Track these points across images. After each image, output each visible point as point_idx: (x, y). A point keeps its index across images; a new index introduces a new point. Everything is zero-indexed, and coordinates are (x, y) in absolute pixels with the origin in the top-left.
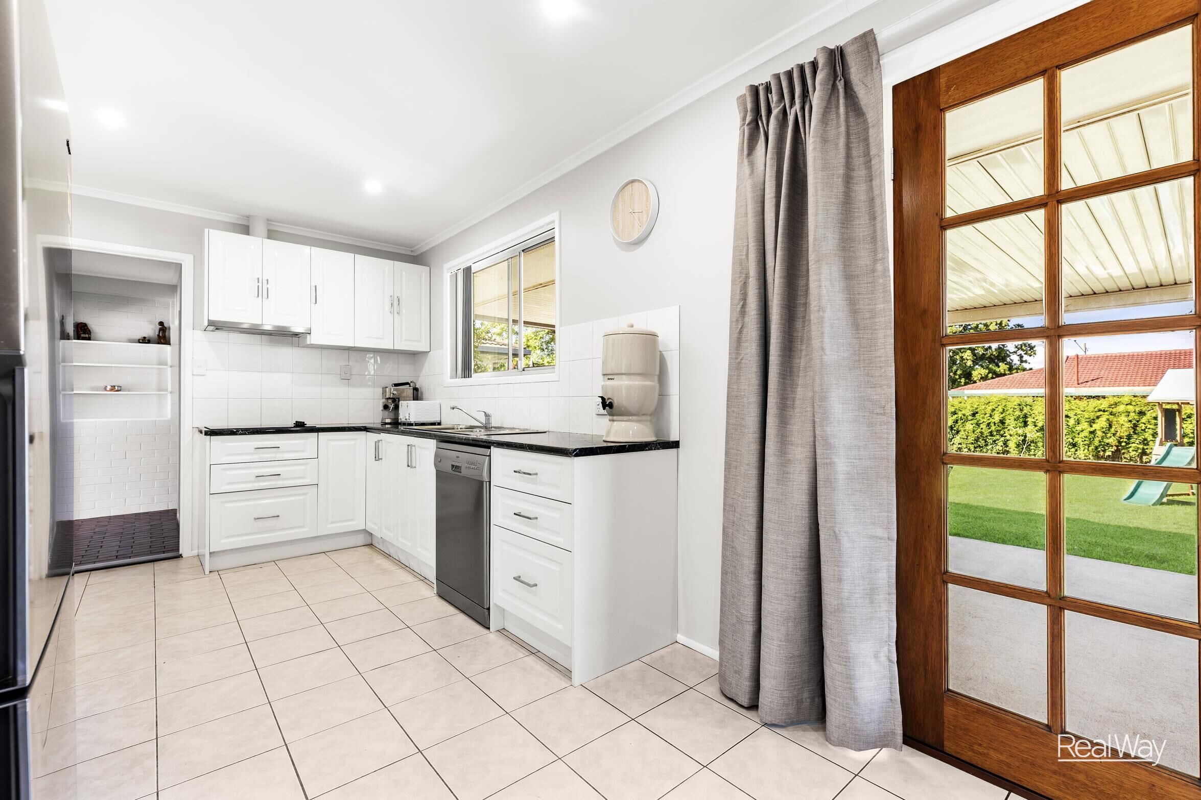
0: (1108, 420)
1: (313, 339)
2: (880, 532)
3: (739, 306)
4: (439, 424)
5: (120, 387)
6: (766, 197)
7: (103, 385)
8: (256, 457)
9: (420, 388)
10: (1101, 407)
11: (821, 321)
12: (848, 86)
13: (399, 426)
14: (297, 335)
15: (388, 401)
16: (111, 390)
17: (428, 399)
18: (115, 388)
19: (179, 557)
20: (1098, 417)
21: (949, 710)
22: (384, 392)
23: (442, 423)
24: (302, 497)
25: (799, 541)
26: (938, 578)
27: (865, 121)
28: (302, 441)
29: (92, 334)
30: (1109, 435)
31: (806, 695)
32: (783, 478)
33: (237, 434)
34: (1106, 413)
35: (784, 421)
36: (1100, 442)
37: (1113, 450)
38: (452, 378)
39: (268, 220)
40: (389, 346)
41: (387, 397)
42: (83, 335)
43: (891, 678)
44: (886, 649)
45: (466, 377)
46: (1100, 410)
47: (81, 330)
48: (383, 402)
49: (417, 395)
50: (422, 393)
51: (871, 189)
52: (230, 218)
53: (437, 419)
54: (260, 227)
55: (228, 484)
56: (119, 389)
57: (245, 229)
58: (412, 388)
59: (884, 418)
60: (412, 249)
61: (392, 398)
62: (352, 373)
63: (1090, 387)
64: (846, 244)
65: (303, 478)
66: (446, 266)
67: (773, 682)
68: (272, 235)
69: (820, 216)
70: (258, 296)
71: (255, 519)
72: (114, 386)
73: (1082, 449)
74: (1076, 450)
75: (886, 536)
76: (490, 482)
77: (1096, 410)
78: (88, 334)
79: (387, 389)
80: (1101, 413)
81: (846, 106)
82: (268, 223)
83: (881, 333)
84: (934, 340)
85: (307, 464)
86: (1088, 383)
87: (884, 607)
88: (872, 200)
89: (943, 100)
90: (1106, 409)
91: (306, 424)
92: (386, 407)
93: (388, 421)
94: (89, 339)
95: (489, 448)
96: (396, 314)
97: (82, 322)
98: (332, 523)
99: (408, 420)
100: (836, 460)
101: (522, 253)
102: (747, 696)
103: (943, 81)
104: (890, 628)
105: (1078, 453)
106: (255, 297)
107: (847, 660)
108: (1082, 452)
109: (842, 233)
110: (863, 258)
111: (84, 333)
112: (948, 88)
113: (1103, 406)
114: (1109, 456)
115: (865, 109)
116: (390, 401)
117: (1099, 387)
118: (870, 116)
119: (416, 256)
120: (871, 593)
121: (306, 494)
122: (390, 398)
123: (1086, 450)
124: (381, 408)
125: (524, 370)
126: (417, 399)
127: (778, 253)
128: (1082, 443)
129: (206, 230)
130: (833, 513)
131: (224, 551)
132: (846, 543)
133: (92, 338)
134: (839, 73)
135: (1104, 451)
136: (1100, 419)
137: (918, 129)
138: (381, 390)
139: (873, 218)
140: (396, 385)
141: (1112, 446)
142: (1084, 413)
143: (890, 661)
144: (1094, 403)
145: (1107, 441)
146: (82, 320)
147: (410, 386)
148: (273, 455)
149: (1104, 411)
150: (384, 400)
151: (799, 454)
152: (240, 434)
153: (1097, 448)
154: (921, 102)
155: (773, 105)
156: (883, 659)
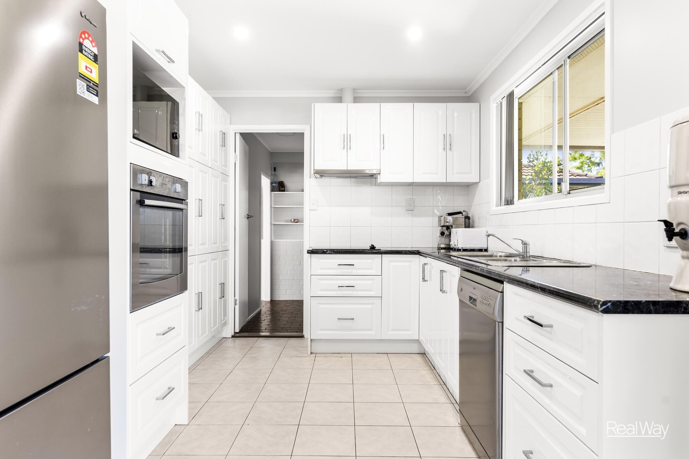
1: (381, 179)
4: (486, 250)
5: (298, 220)
7: (290, 219)
8: (339, 272)
9: (472, 216)
13: (451, 251)
14: (372, 176)
15: (443, 228)
16: (294, 222)
17: (478, 227)
18: (295, 221)
19: (303, 337)
22: (440, 220)
23: (489, 250)
24: (370, 306)
28: (370, 261)
29: (285, 188)
33: (326, 254)
38: (497, 206)
39: (354, 89)
40: (442, 179)
41: (442, 225)
42: (281, 189)
45: (509, 205)
47: (281, 185)
48: (440, 230)
49: (468, 223)
50: (473, 222)
52: (331, 94)
53: (484, 246)
54: (348, 96)
55: (322, 290)
56: (297, 221)
57: (339, 99)
58: (464, 216)
60: (466, 91)
61: (446, 226)
62: (415, 206)
65: (371, 290)
66: (492, 98)
68: (356, 100)
70: (344, 148)
71: (338, 319)
72: (295, 219)
76: (503, 322)
78: (284, 188)
79: (442, 218)
82: (354, 92)
85: (374, 280)
91: (375, 247)
92: (442, 234)
93: (443, 246)
94: (284, 191)
95: (502, 282)
96: (448, 150)
97: (281, 181)
98: (393, 330)
99: (457, 246)
101: (568, 60)
106: (342, 149)
111: (282, 187)
116: (445, 228)
119: (469, 96)
121: (373, 304)
122: (444, 226)
124: (439, 234)
125: (569, 193)
126: (469, 227)
129: (313, 104)
131: (320, 340)
133: (285, 190)
138: (437, 219)
140: (450, 214)
146: (281, 179)
147: (463, 215)
148: (350, 271)
150: (440, 228)
152: (329, 254)
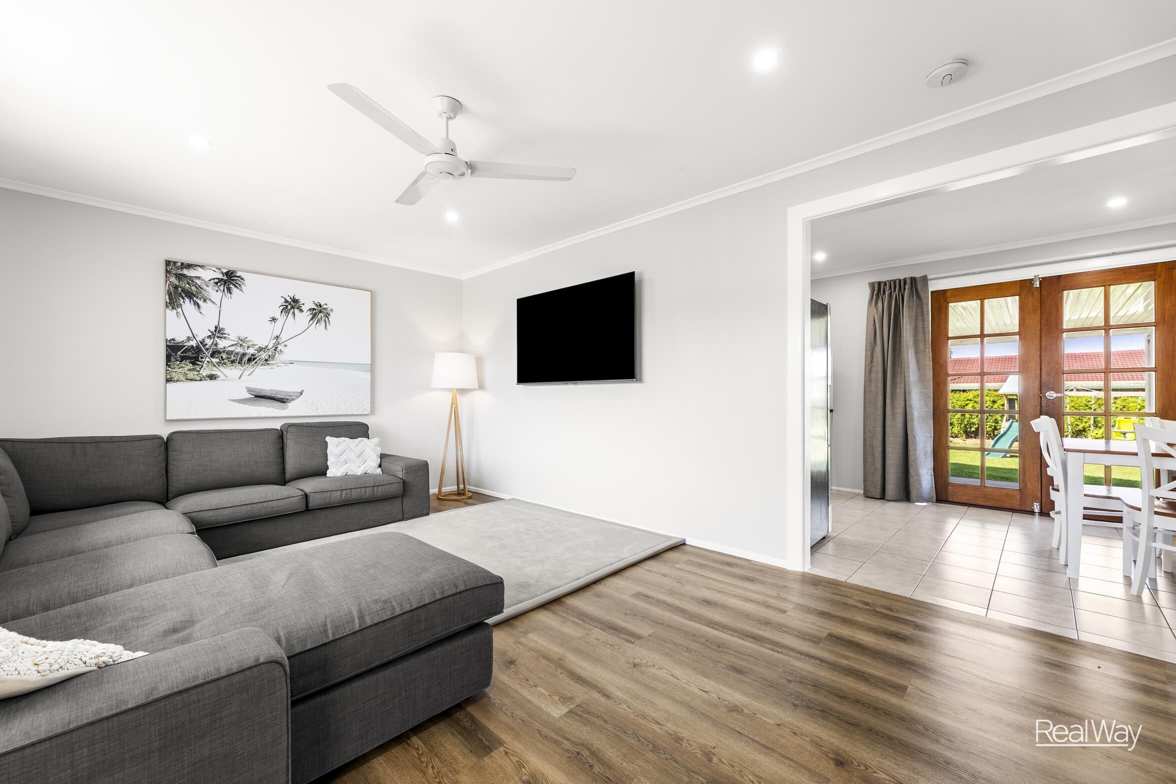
0: (973, 406)
2: (928, 435)
3: (870, 359)
6: (884, 322)
10: (969, 398)
11: (909, 367)
12: (916, 290)
20: (967, 405)
21: (950, 488)
25: (900, 440)
26: (947, 448)
27: (922, 302)
30: (973, 417)
31: (902, 491)
32: (894, 419)
34: (972, 402)
35: (893, 400)
36: (968, 422)
37: (976, 427)
43: (932, 481)
44: (930, 471)
46: (968, 400)
51: (924, 324)
59: (929, 399)
63: (957, 383)
64: (916, 342)
67: (892, 486)
69: (908, 333)
73: (956, 426)
74: (953, 428)
75: (930, 436)
77: (966, 399)
80: (969, 402)
81: (916, 296)
83: (928, 372)
84: (945, 374)
86: (956, 380)
87: (930, 458)
88: (924, 328)
89: (949, 300)
90: (972, 399)
100: (914, 412)
102: (879, 494)
103: (949, 294)
104: (931, 465)
105: (954, 429)
107: (918, 475)
108: (956, 429)
109: (914, 338)
110: (921, 347)
112: (951, 297)
113: (970, 397)
114: (974, 431)
115: (922, 298)
117: (963, 383)
118: (924, 301)
120: (926, 454)
123: (959, 428)
127: (890, 343)
128: (956, 422)
130: (913, 429)
132: (917, 438)
134: (914, 285)
135: (971, 428)
136: (968, 406)
137: (940, 307)
139: (924, 334)
141: (975, 424)
142: (958, 402)
143: (932, 475)
144: (964, 395)
145: (972, 421)
149: (971, 400)
151: (900, 411)
153: (966, 425)
154: (941, 299)
155: (886, 291)
156: (929, 474)
